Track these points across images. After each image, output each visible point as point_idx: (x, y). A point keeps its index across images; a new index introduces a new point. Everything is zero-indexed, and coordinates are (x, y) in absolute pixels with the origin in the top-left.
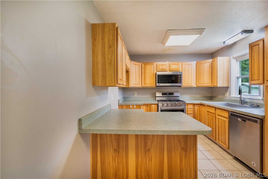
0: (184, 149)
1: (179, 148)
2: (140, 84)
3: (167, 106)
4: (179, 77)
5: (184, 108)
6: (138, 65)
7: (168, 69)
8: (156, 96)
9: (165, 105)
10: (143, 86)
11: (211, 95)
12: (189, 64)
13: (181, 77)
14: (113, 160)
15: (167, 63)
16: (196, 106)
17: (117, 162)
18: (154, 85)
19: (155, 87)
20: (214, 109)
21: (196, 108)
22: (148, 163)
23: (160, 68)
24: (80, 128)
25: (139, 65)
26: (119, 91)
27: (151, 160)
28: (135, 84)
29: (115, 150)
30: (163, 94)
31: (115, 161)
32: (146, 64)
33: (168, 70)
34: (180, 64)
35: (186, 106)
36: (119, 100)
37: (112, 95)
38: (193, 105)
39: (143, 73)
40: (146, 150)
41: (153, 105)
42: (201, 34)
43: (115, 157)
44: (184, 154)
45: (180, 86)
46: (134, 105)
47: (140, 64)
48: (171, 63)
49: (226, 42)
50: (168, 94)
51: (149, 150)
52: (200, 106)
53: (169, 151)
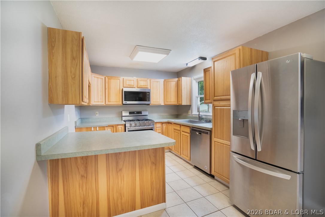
0: (154, 163)
1: (150, 163)
2: (103, 102)
3: (135, 126)
4: (148, 95)
5: (152, 127)
6: (101, 78)
7: (135, 86)
8: (123, 115)
9: (133, 125)
10: (106, 104)
11: (177, 114)
12: (158, 82)
13: (149, 95)
14: (79, 188)
15: (135, 78)
16: (164, 124)
17: (84, 189)
18: (121, 103)
19: (122, 105)
20: (179, 126)
21: (164, 126)
22: (120, 182)
23: (127, 84)
24: (38, 155)
25: (102, 79)
26: (76, 111)
27: (123, 180)
28: (97, 102)
29: (82, 176)
30: (130, 113)
31: (82, 189)
32: (110, 78)
34: (148, 81)
35: (155, 125)
36: (76, 122)
37: (69, 115)
38: (161, 124)
39: (106, 89)
40: (118, 170)
41: (119, 126)
42: (168, 54)
43: (83, 184)
44: (154, 167)
45: (149, 104)
46: (96, 127)
48: (139, 79)
49: (188, 64)
50: (135, 113)
51: (121, 170)
52: (167, 124)
53: (141, 168)
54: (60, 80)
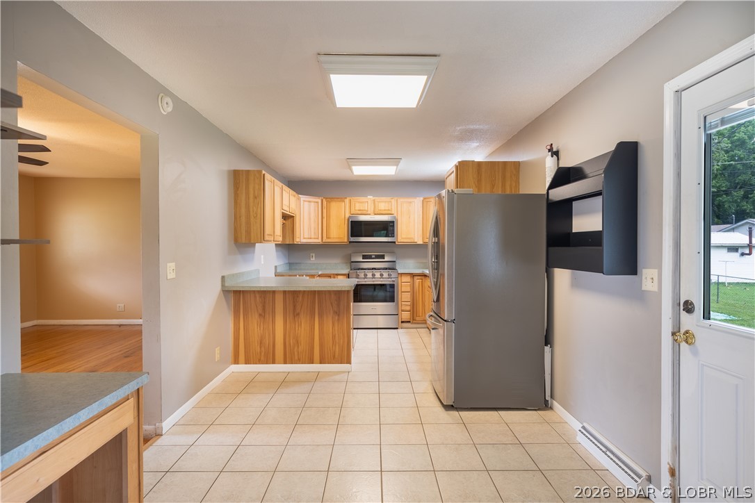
0: (337, 313)
2: (318, 238)
4: (391, 226)
5: (393, 281)
6: (315, 202)
7: (371, 210)
8: (352, 260)
9: (362, 275)
10: (324, 241)
12: (411, 202)
13: (394, 226)
14: (257, 326)
15: (370, 199)
16: (416, 278)
18: (346, 240)
19: (348, 243)
21: (417, 281)
23: (357, 208)
24: (223, 285)
25: (317, 202)
26: (277, 251)
27: (301, 326)
28: (308, 238)
29: (260, 315)
30: (365, 257)
31: (260, 328)
32: (330, 199)
33: (372, 212)
34: (394, 201)
35: (399, 278)
36: (276, 267)
37: (262, 256)
38: (412, 277)
39: (325, 217)
40: (295, 314)
41: (340, 277)
42: (397, 165)
43: (260, 323)
45: (394, 243)
46: (303, 275)
47: (320, 201)
48: (377, 199)
50: (374, 256)
52: (423, 278)
53: (321, 316)
54: (243, 219)
